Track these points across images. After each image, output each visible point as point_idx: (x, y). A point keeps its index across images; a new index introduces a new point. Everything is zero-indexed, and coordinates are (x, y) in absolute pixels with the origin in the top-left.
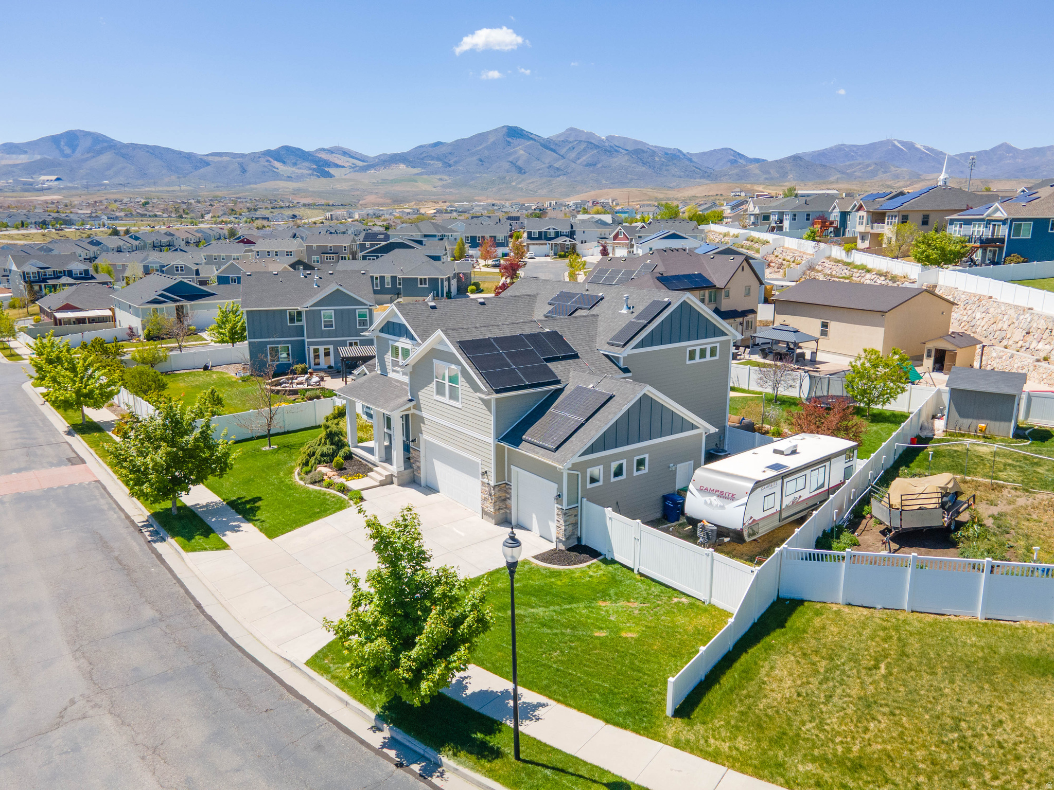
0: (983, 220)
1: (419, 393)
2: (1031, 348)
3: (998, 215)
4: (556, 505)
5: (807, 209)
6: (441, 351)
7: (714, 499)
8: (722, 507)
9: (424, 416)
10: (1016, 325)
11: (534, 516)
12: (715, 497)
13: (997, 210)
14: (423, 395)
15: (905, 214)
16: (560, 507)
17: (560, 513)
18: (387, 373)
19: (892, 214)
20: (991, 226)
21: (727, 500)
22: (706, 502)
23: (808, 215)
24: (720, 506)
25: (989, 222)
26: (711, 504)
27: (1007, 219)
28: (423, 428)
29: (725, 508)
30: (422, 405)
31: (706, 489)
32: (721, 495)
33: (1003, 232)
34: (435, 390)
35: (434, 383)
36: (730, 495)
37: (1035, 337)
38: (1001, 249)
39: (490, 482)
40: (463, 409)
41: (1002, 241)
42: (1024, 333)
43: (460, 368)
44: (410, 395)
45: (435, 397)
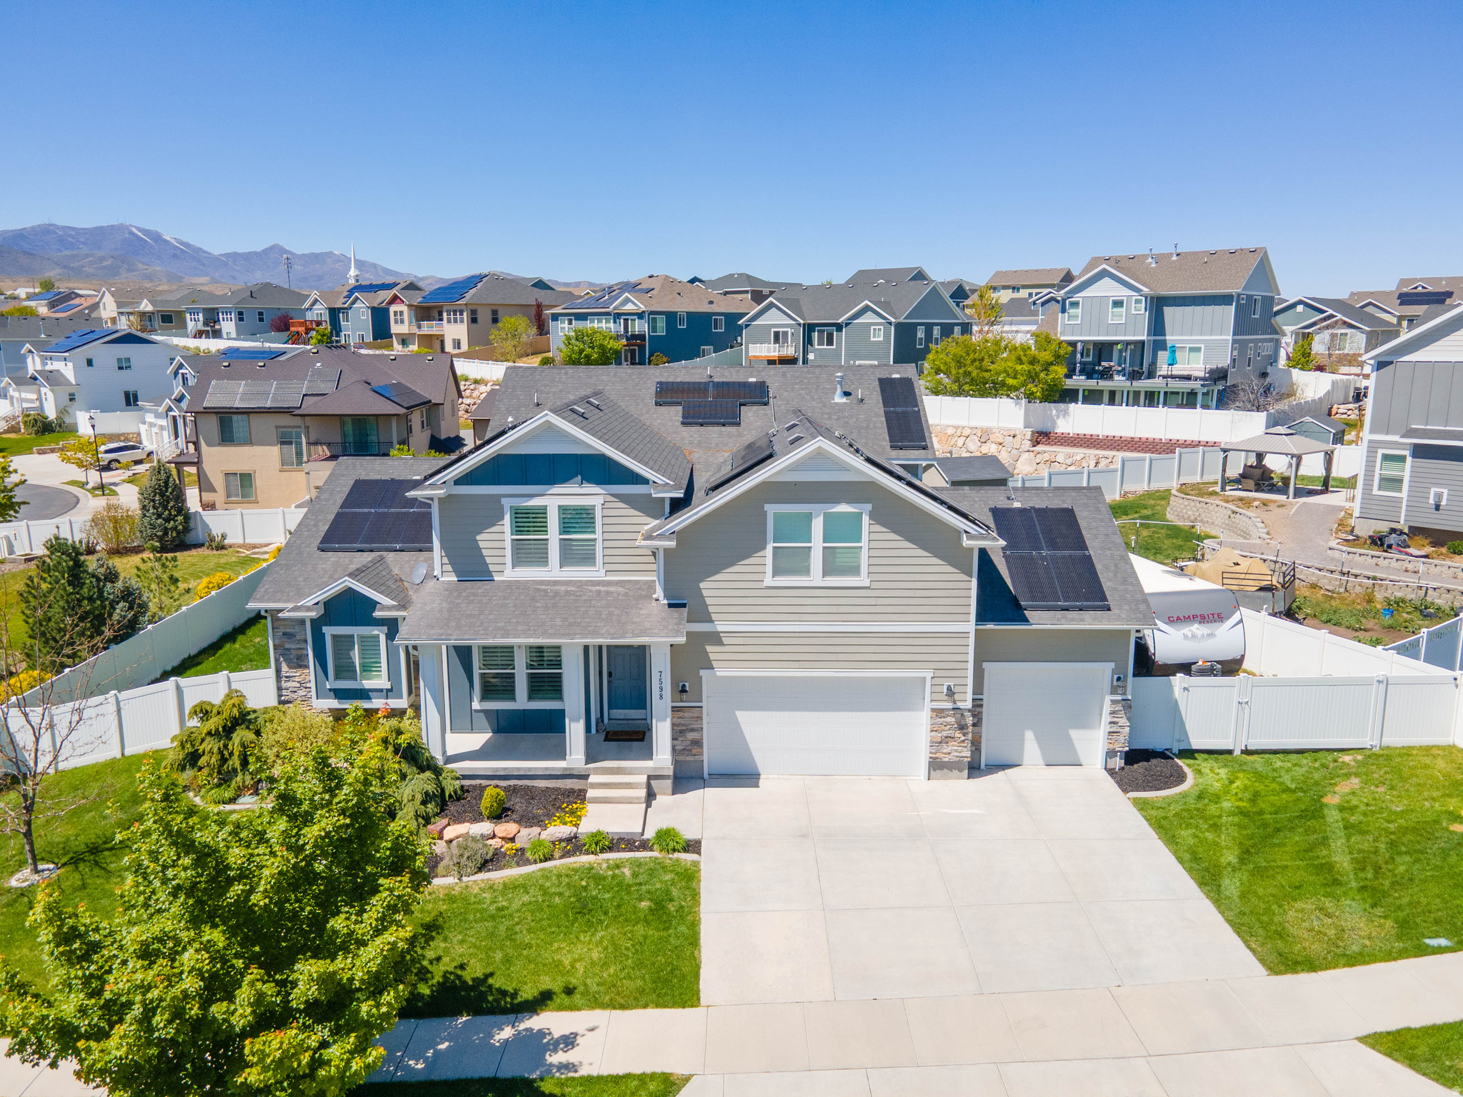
0: (608, 314)
1: (702, 585)
3: (629, 307)
4: (1108, 698)
6: (795, 484)
7: (1196, 628)
8: (1211, 635)
9: (720, 628)
12: (1196, 626)
13: (627, 301)
14: (712, 589)
15: (474, 307)
16: (1119, 698)
17: (1119, 707)
18: (489, 573)
19: (454, 308)
20: (622, 321)
21: (1214, 625)
22: (1186, 637)
24: (1208, 635)
25: (617, 316)
26: (1194, 636)
27: (644, 312)
28: (712, 656)
29: (1215, 636)
30: (711, 609)
31: (1178, 619)
32: (1203, 619)
33: (639, 327)
34: (769, 568)
35: (769, 551)
36: (1216, 616)
38: (642, 347)
39: (960, 705)
40: (874, 585)
41: (642, 337)
43: (869, 507)
44: (666, 596)
45: (769, 580)
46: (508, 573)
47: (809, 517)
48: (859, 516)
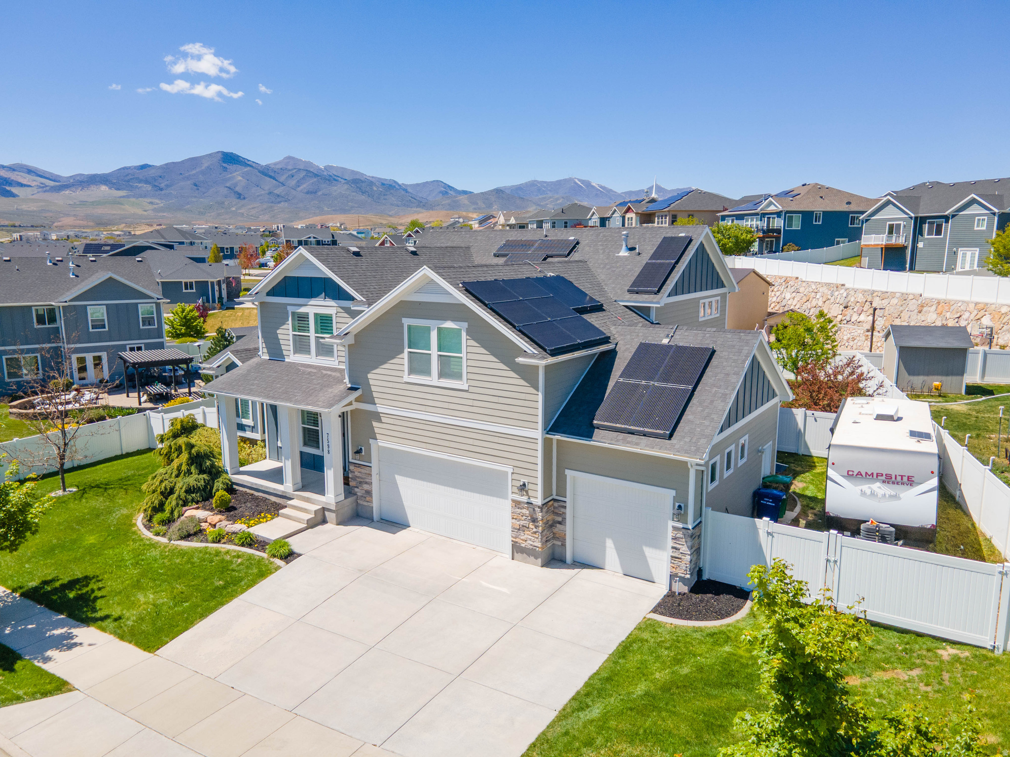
0: (757, 214)
1: (369, 376)
2: (852, 320)
3: (772, 208)
4: (671, 524)
5: (565, 217)
6: (420, 303)
7: (877, 487)
8: (895, 497)
9: (380, 410)
10: (832, 301)
11: (609, 544)
12: (878, 484)
13: (771, 203)
14: (376, 378)
15: (674, 213)
16: (680, 525)
17: (680, 535)
18: (283, 356)
19: (662, 214)
20: (766, 219)
21: (900, 487)
22: (863, 493)
23: (566, 223)
24: (891, 496)
25: (764, 215)
26: (873, 494)
27: (781, 212)
28: (376, 430)
29: (899, 498)
30: (375, 395)
31: (859, 474)
32: (888, 479)
33: (778, 223)
34: (406, 368)
35: (405, 355)
36: (905, 479)
37: (855, 310)
38: (778, 239)
39: (532, 500)
40: (472, 389)
41: (778, 231)
42: (842, 307)
43: (465, 325)
44: (350, 381)
45: (407, 378)
46: (292, 358)
47: (428, 330)
48: (458, 332)
